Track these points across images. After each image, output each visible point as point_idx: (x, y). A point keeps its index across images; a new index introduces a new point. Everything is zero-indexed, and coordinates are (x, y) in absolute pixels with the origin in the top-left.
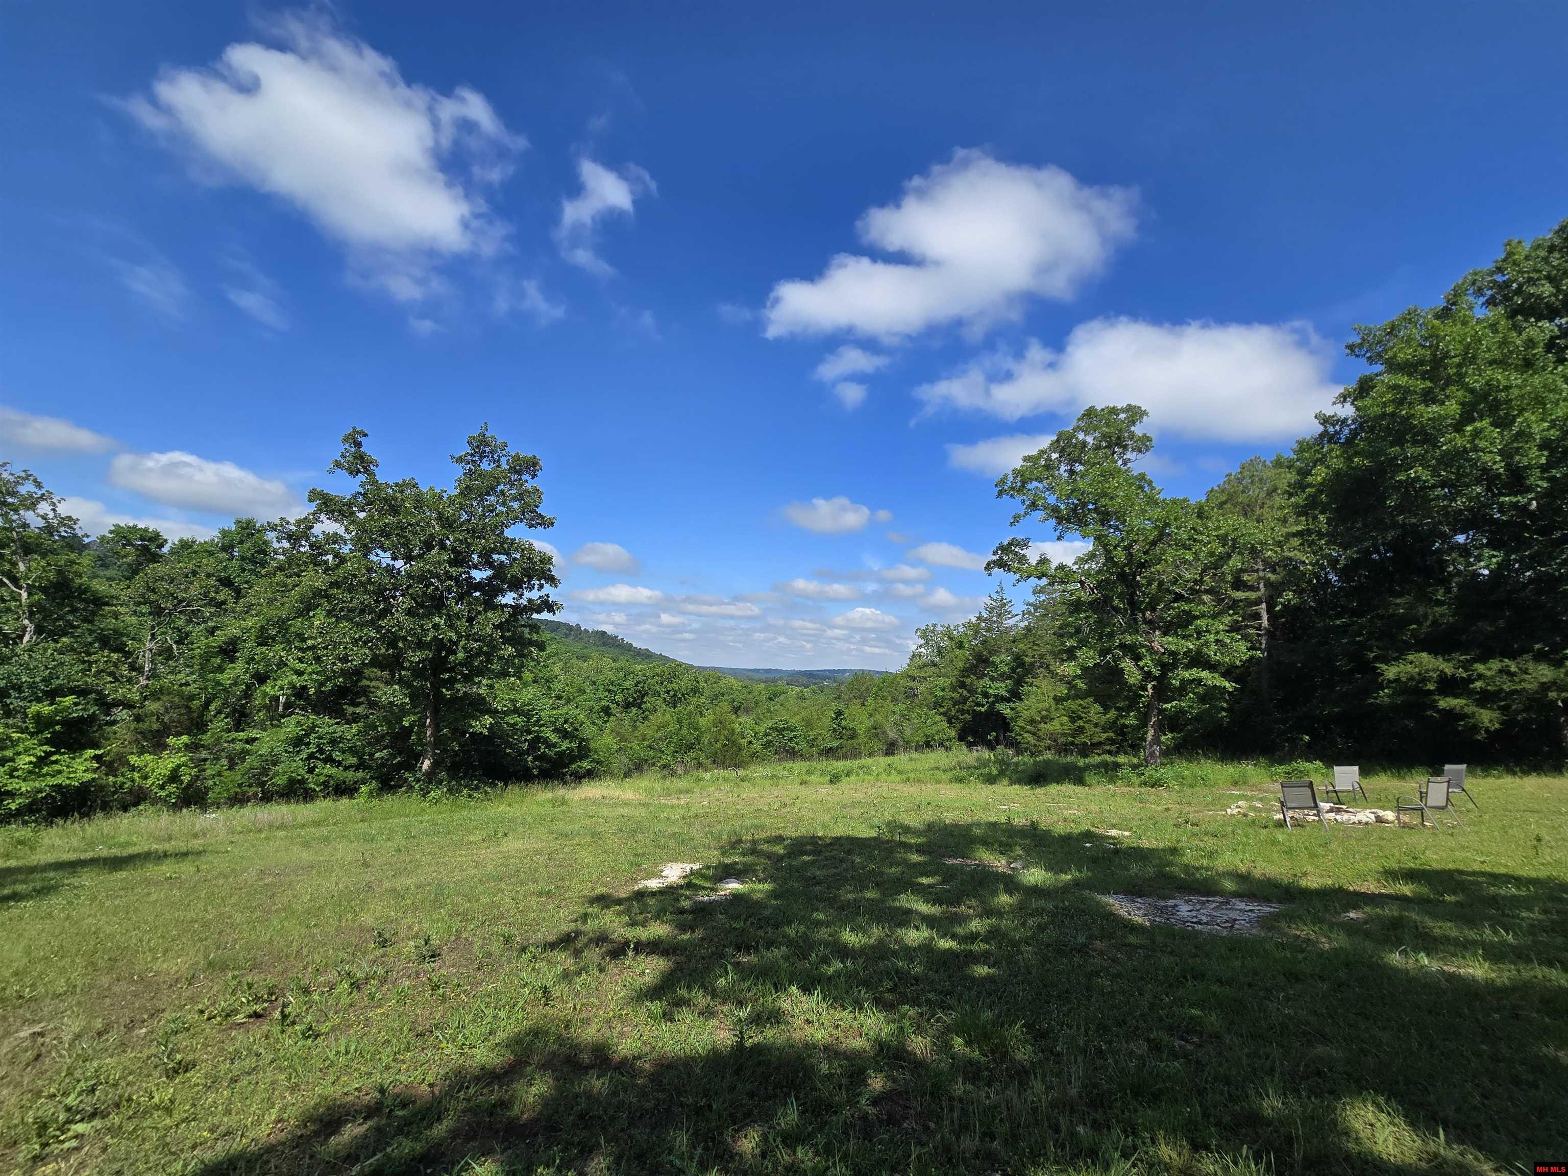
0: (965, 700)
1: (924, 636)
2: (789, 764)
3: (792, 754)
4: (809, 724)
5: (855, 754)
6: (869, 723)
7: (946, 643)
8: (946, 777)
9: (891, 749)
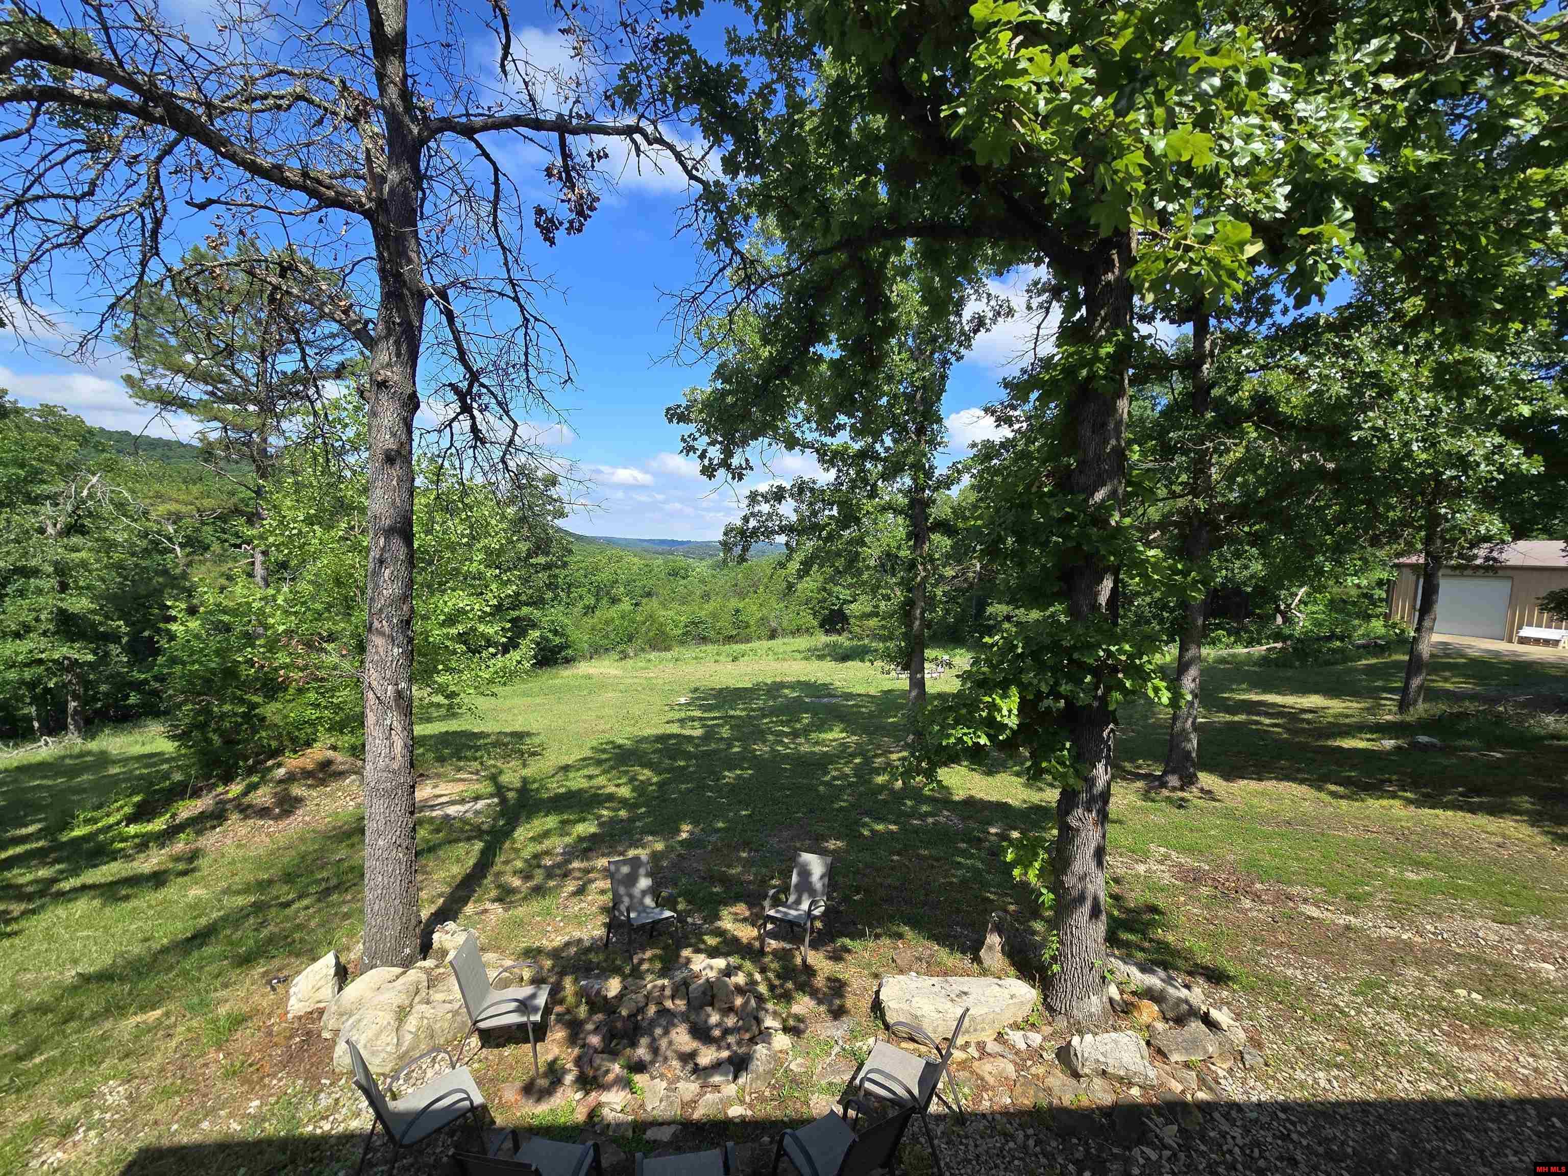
0: (825, 601)
2: (704, 648)
3: (704, 640)
4: (714, 616)
5: (748, 640)
6: (759, 615)
8: (799, 656)
9: (773, 635)
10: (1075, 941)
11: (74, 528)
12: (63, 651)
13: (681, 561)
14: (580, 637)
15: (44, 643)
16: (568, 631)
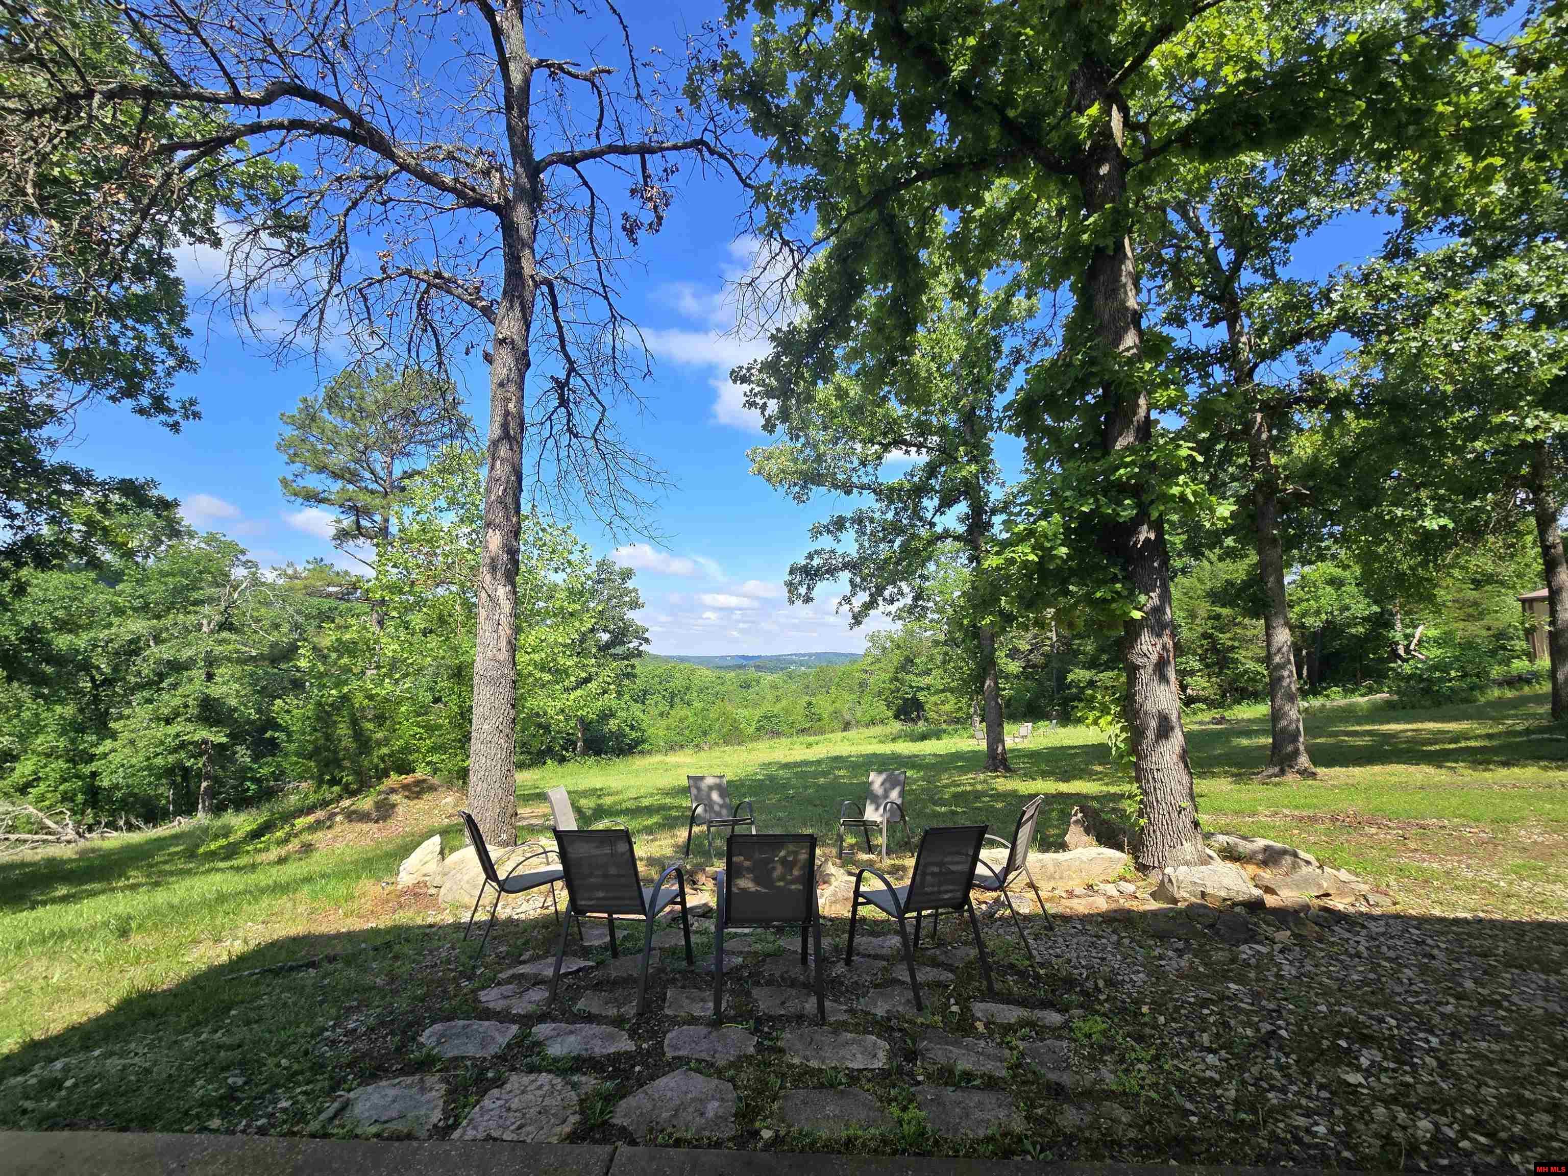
0: (898, 690)
1: (873, 641)
2: (778, 740)
3: (776, 734)
4: (787, 711)
5: (822, 733)
6: (831, 709)
7: (888, 644)
9: (846, 727)
10: (1158, 785)
11: (226, 625)
12: (203, 734)
13: (752, 673)
14: (656, 729)
15: (190, 727)
16: (644, 726)
